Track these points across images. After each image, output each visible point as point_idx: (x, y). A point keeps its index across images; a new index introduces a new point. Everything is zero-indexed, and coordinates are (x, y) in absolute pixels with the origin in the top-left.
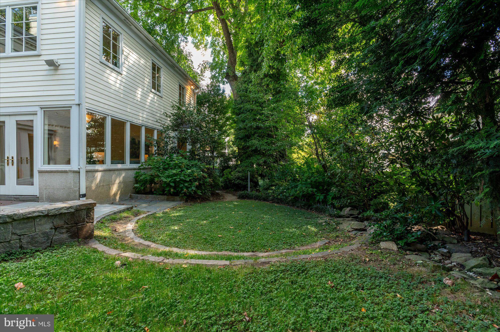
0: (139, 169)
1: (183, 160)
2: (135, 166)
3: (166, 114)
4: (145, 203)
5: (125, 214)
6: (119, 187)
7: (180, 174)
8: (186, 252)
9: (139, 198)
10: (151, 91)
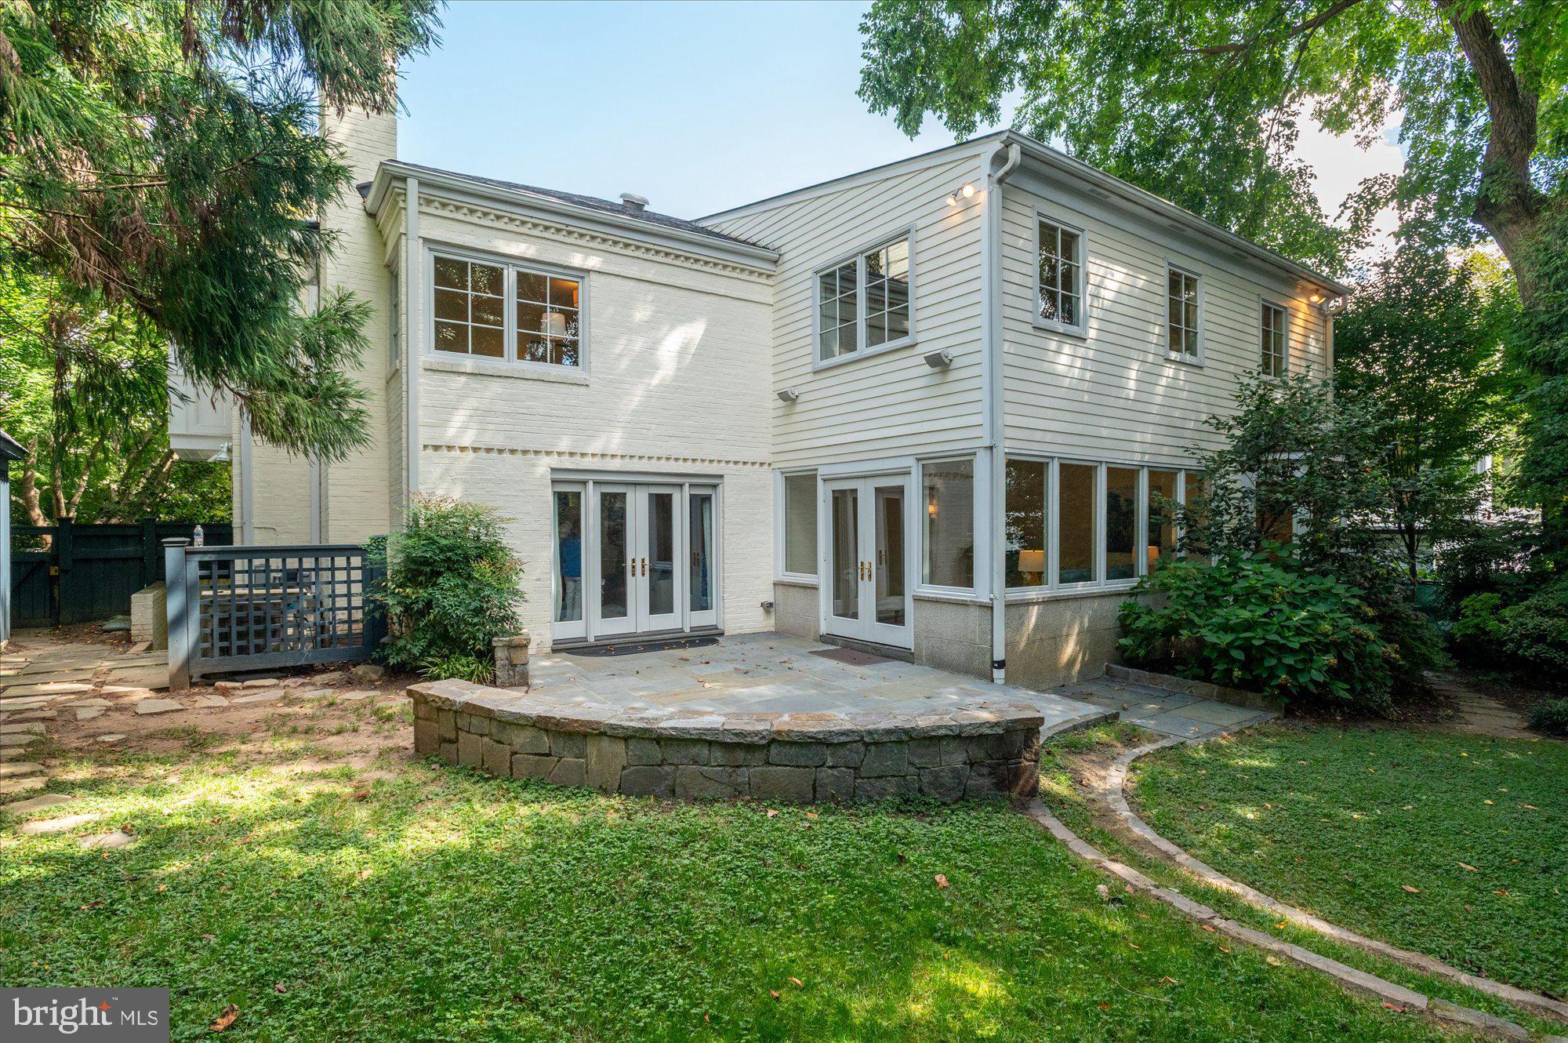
0: (1132, 593)
1: (1278, 575)
2: (1122, 585)
3: (1214, 421)
4: (1152, 699)
5: (1099, 735)
6: (1079, 642)
7: (1267, 624)
8: (1279, 910)
9: (1131, 680)
10: (1168, 360)
